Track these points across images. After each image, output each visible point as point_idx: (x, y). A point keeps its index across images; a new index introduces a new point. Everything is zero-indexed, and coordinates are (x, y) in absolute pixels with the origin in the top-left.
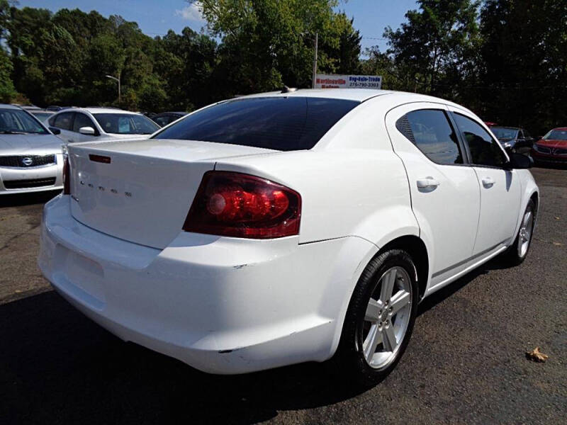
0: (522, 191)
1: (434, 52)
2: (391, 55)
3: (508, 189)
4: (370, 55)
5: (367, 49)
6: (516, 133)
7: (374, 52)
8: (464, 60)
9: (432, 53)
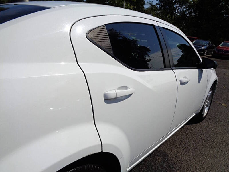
0: (208, 81)
1: (176, 5)
2: (158, 6)
3: (199, 82)
4: (149, 5)
5: (148, 2)
6: (208, 43)
7: (151, 4)
8: (189, 10)
9: (175, 6)
